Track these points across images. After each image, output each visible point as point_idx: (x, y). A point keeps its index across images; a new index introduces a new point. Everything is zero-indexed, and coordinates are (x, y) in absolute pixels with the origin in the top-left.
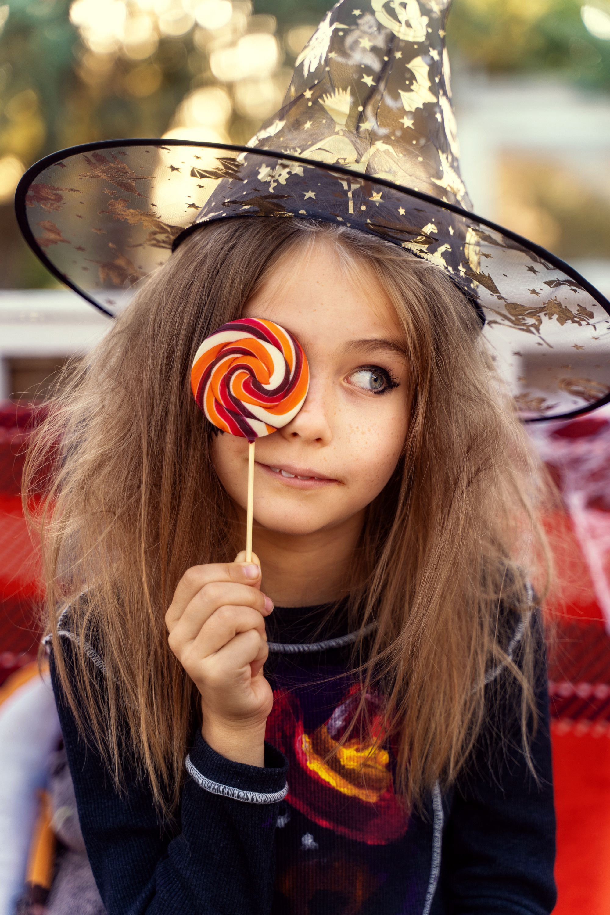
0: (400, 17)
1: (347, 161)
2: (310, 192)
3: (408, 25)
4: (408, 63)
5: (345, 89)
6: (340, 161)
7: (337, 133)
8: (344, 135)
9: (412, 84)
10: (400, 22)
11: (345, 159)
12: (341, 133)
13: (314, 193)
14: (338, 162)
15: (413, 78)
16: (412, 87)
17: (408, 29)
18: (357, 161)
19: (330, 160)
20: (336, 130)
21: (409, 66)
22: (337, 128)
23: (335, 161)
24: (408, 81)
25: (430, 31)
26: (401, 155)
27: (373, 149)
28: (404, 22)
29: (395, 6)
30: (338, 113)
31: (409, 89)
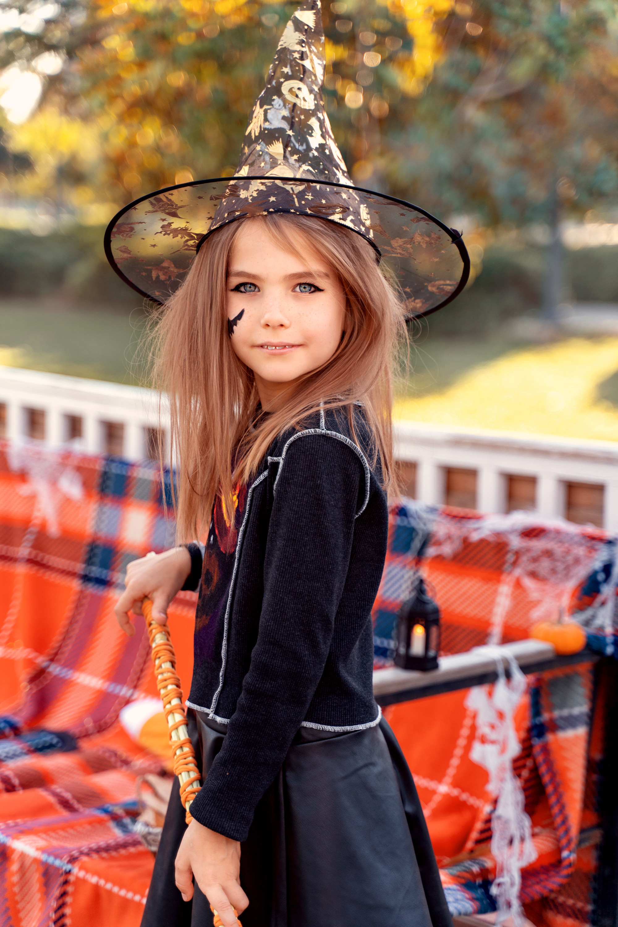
0: (299, 96)
2: (272, 197)
3: (305, 100)
4: (308, 121)
5: (278, 140)
7: (280, 164)
8: (284, 165)
9: (312, 132)
10: (300, 99)
12: (282, 164)
13: (274, 198)
15: (312, 129)
16: (313, 134)
17: (305, 102)
20: (279, 163)
21: (309, 123)
24: (310, 132)
25: (316, 102)
26: (316, 171)
27: (301, 170)
28: (302, 99)
29: (295, 90)
30: (278, 154)
31: (311, 136)
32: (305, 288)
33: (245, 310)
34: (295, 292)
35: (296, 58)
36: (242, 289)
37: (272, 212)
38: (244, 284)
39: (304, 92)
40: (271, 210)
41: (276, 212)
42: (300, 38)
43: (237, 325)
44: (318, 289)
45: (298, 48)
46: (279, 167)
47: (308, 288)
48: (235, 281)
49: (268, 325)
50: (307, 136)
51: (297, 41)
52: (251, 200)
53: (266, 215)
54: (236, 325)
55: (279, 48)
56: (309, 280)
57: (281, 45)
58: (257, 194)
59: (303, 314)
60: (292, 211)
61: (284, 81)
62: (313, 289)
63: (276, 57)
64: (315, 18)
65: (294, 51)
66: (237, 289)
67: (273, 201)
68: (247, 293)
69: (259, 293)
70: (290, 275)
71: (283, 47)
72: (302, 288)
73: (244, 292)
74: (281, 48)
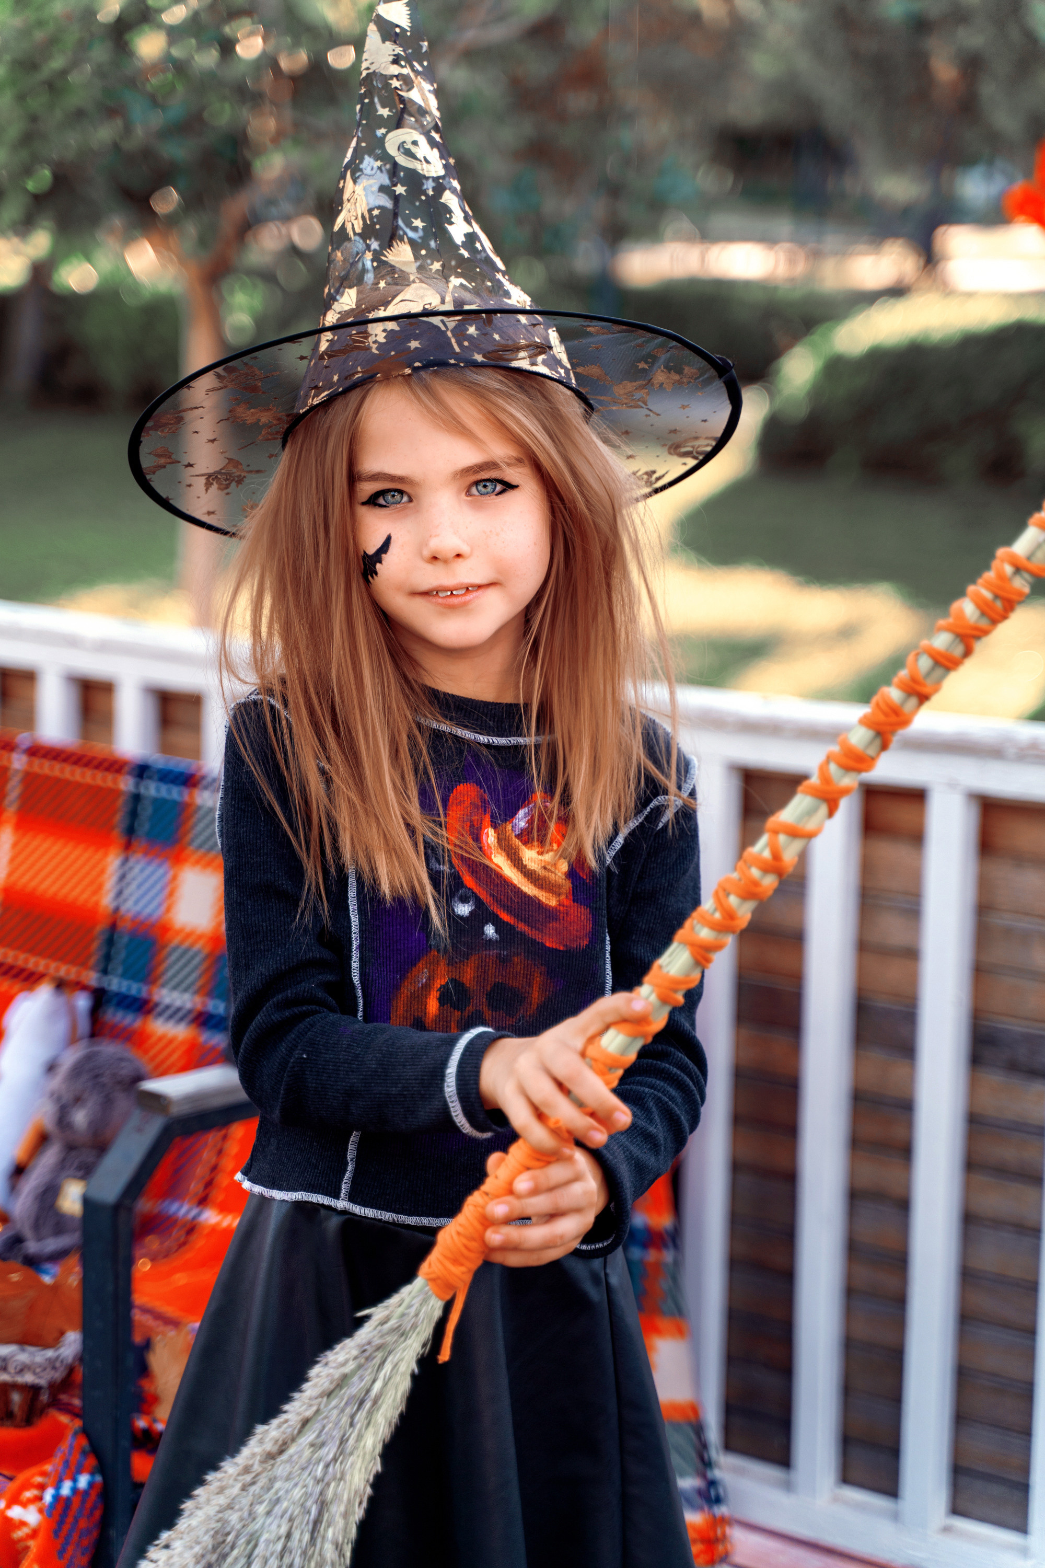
0: (418, 156)
1: (433, 305)
2: (413, 342)
3: (427, 162)
4: (441, 198)
5: (402, 240)
6: (426, 307)
7: (414, 282)
8: (421, 281)
9: (451, 217)
10: (421, 161)
11: (430, 304)
12: (417, 281)
13: (417, 343)
14: (424, 309)
15: (450, 211)
16: (453, 220)
17: (428, 165)
18: (443, 302)
19: (416, 308)
20: (412, 279)
21: (442, 201)
22: (412, 278)
23: (422, 308)
24: (448, 216)
25: (444, 162)
26: (473, 284)
27: (451, 286)
28: (423, 160)
29: (409, 146)
30: (405, 263)
31: (451, 223)
32: (485, 486)
33: (392, 535)
34: (470, 495)
35: (396, 88)
36: (381, 501)
37: (418, 368)
38: (382, 493)
39: (424, 149)
40: (417, 364)
41: (425, 367)
42: (396, 53)
43: (383, 562)
44: (509, 486)
45: (395, 70)
46: (413, 286)
47: (490, 486)
48: (367, 489)
49: (435, 558)
50: (446, 225)
51: (391, 58)
52: (377, 349)
53: (409, 375)
54: (380, 562)
55: (364, 74)
56: (494, 474)
57: (368, 69)
58: (385, 337)
59: (491, 531)
60: (452, 361)
61: (387, 133)
62: (499, 487)
63: (362, 91)
64: (409, 12)
65: (392, 77)
66: (373, 501)
67: (416, 348)
68: (393, 507)
69: (411, 505)
70: (463, 470)
71: (370, 71)
72: (480, 488)
73: (385, 506)
74: (368, 74)
